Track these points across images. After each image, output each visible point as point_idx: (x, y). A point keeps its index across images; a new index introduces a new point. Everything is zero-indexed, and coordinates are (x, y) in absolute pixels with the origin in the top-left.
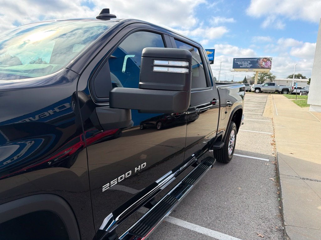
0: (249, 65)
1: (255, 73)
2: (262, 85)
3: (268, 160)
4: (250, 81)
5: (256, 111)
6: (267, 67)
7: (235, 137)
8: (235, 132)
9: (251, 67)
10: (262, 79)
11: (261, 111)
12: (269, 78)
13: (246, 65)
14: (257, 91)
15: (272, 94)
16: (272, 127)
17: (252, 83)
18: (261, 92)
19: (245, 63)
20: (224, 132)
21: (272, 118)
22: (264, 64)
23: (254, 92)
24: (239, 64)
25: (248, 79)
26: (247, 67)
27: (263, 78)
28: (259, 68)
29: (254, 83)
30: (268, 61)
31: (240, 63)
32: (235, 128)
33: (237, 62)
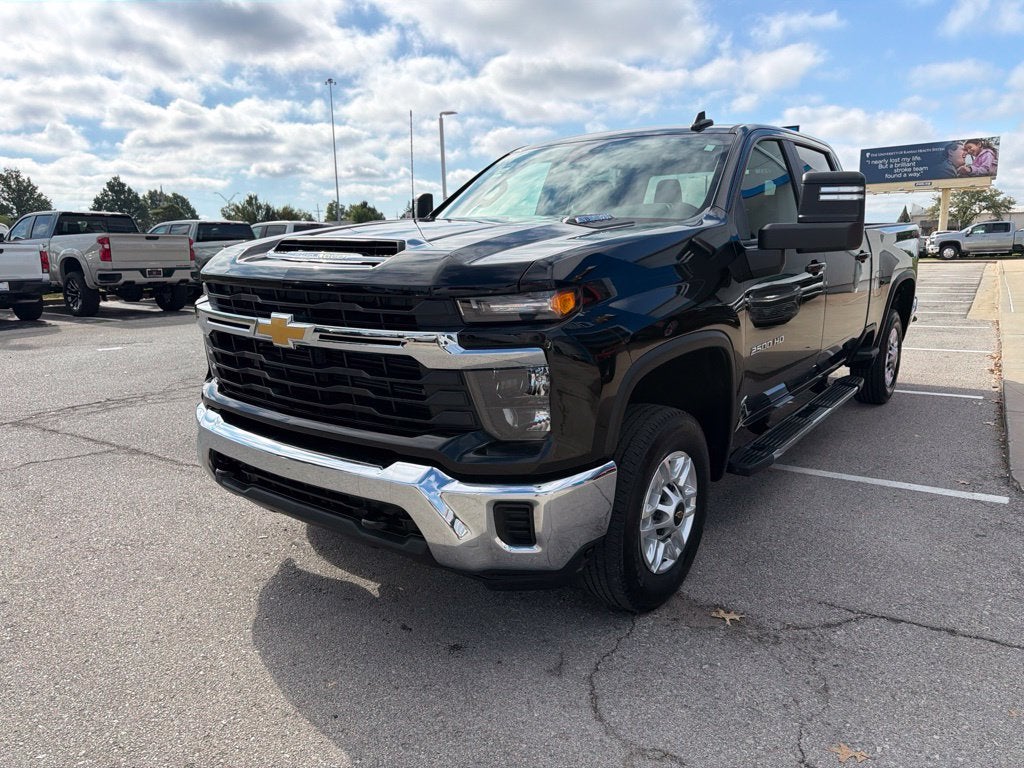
0: (917, 169)
1: (939, 194)
2: (964, 231)
3: (981, 398)
4: (922, 222)
5: (946, 307)
6: (981, 169)
7: (899, 346)
8: (898, 334)
9: (925, 176)
10: (965, 213)
11: (963, 306)
12: (988, 208)
13: (905, 170)
14: (948, 252)
15: (999, 261)
16: (995, 340)
17: (928, 228)
18: (961, 255)
19: (903, 164)
20: (878, 326)
21: (997, 322)
22: (971, 162)
23: (939, 256)
24: (881, 167)
25: (913, 217)
26: (910, 175)
27: (967, 209)
28: (953, 177)
29: (937, 229)
30: (984, 151)
31: (883, 164)
32: (898, 324)
33: (876, 162)
